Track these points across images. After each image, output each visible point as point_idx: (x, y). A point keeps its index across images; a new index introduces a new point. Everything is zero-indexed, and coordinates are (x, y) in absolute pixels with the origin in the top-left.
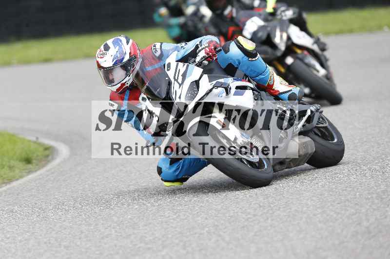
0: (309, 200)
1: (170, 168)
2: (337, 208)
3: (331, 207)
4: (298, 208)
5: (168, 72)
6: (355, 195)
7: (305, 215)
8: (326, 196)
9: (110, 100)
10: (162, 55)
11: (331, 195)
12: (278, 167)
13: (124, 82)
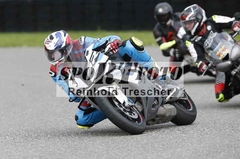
0: (100, 145)
2: (116, 152)
3: (113, 151)
4: (93, 150)
5: (86, 57)
6: (128, 144)
7: (96, 155)
8: (110, 143)
9: (50, 70)
10: (84, 45)
11: (114, 143)
12: (151, 122)
13: (61, 60)
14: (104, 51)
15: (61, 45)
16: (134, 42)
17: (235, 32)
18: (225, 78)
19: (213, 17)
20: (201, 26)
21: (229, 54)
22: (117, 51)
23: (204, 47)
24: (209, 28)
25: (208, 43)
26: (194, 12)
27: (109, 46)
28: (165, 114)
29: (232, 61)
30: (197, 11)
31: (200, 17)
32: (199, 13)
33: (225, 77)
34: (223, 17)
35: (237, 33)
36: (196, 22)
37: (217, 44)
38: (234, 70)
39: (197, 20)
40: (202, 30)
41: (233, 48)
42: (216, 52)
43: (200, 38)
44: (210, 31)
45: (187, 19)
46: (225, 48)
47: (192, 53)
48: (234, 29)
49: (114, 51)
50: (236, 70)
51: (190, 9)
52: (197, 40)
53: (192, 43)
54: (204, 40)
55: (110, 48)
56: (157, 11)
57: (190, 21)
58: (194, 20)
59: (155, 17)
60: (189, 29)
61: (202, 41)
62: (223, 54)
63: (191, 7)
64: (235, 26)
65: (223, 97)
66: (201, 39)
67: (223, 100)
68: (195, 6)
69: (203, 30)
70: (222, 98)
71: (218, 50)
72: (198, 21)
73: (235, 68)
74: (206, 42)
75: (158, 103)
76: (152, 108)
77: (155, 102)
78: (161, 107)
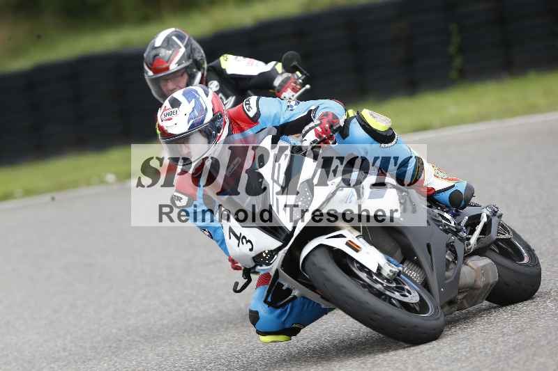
10: (258, 116)
12: (447, 308)
15: (204, 118)
16: (368, 124)
27: (310, 136)
28: (475, 281)
36: (195, 70)
39: (197, 65)
45: (173, 67)
75: (456, 258)
76: (447, 270)
77: (449, 257)
78: (463, 265)
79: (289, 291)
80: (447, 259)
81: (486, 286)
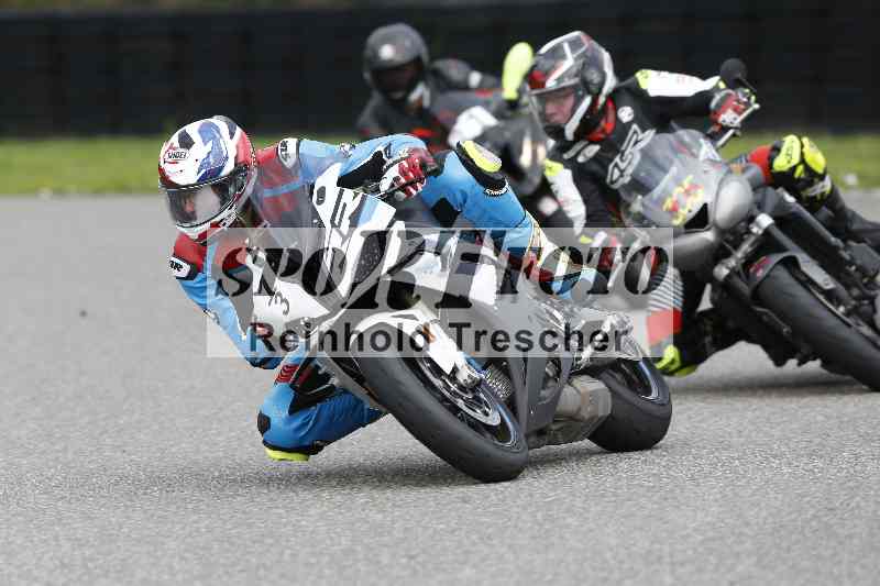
1: (288, 421)
5: (318, 208)
9: (174, 255)
12: (532, 439)
13: (217, 219)
14: (378, 190)
15: (221, 169)
16: (472, 160)
17: (725, 129)
18: (683, 291)
19: (639, 75)
20: (599, 107)
21: (709, 207)
22: (420, 189)
23: (608, 180)
24: (626, 114)
25: (622, 166)
26: (576, 59)
27: (393, 172)
28: (580, 409)
29: (721, 232)
30: (584, 54)
31: (594, 77)
32: (590, 62)
33: (681, 288)
34: (675, 76)
35: (731, 132)
36: (581, 93)
37: (665, 171)
38: (725, 261)
39: (586, 87)
40: (603, 123)
41: (721, 184)
42: (661, 201)
43: (594, 149)
44: (629, 124)
45: (551, 84)
46: (694, 186)
47: (567, 201)
48: (721, 120)
49: (412, 190)
50: (732, 262)
51: (558, 48)
52: (585, 155)
53: (566, 167)
54: (610, 155)
55: (396, 179)
56: (376, 55)
57: (560, 93)
58: (574, 88)
59: (367, 76)
60: (558, 118)
61: (602, 161)
62: (689, 207)
63: (563, 40)
64: (721, 107)
65: (678, 359)
66: (597, 154)
67: (677, 370)
68: (578, 38)
69: (607, 122)
70: (673, 362)
71: (667, 193)
72: (589, 92)
73: (728, 255)
74: (616, 165)
75: (558, 373)
76: (543, 388)
77: (550, 371)
78: (567, 386)
79: (327, 377)
80: (547, 374)
81: (592, 418)
